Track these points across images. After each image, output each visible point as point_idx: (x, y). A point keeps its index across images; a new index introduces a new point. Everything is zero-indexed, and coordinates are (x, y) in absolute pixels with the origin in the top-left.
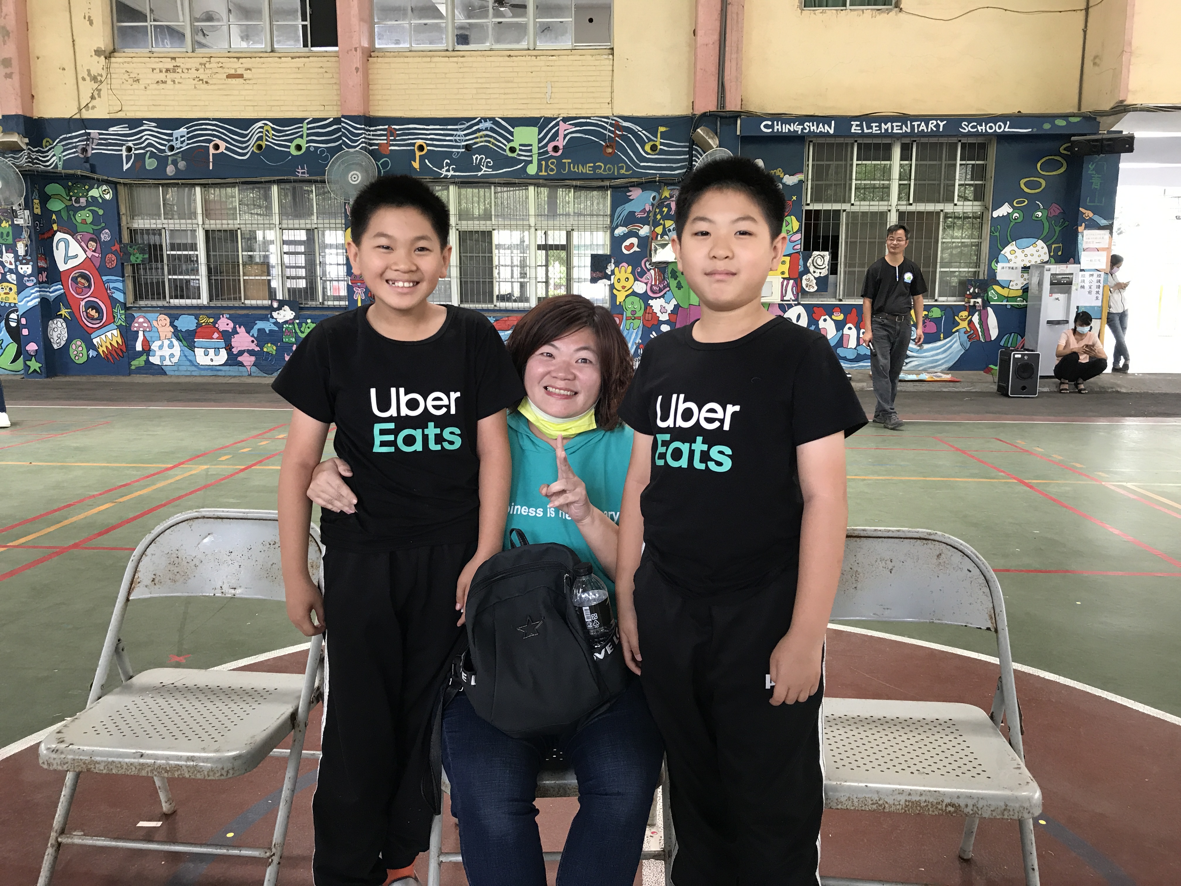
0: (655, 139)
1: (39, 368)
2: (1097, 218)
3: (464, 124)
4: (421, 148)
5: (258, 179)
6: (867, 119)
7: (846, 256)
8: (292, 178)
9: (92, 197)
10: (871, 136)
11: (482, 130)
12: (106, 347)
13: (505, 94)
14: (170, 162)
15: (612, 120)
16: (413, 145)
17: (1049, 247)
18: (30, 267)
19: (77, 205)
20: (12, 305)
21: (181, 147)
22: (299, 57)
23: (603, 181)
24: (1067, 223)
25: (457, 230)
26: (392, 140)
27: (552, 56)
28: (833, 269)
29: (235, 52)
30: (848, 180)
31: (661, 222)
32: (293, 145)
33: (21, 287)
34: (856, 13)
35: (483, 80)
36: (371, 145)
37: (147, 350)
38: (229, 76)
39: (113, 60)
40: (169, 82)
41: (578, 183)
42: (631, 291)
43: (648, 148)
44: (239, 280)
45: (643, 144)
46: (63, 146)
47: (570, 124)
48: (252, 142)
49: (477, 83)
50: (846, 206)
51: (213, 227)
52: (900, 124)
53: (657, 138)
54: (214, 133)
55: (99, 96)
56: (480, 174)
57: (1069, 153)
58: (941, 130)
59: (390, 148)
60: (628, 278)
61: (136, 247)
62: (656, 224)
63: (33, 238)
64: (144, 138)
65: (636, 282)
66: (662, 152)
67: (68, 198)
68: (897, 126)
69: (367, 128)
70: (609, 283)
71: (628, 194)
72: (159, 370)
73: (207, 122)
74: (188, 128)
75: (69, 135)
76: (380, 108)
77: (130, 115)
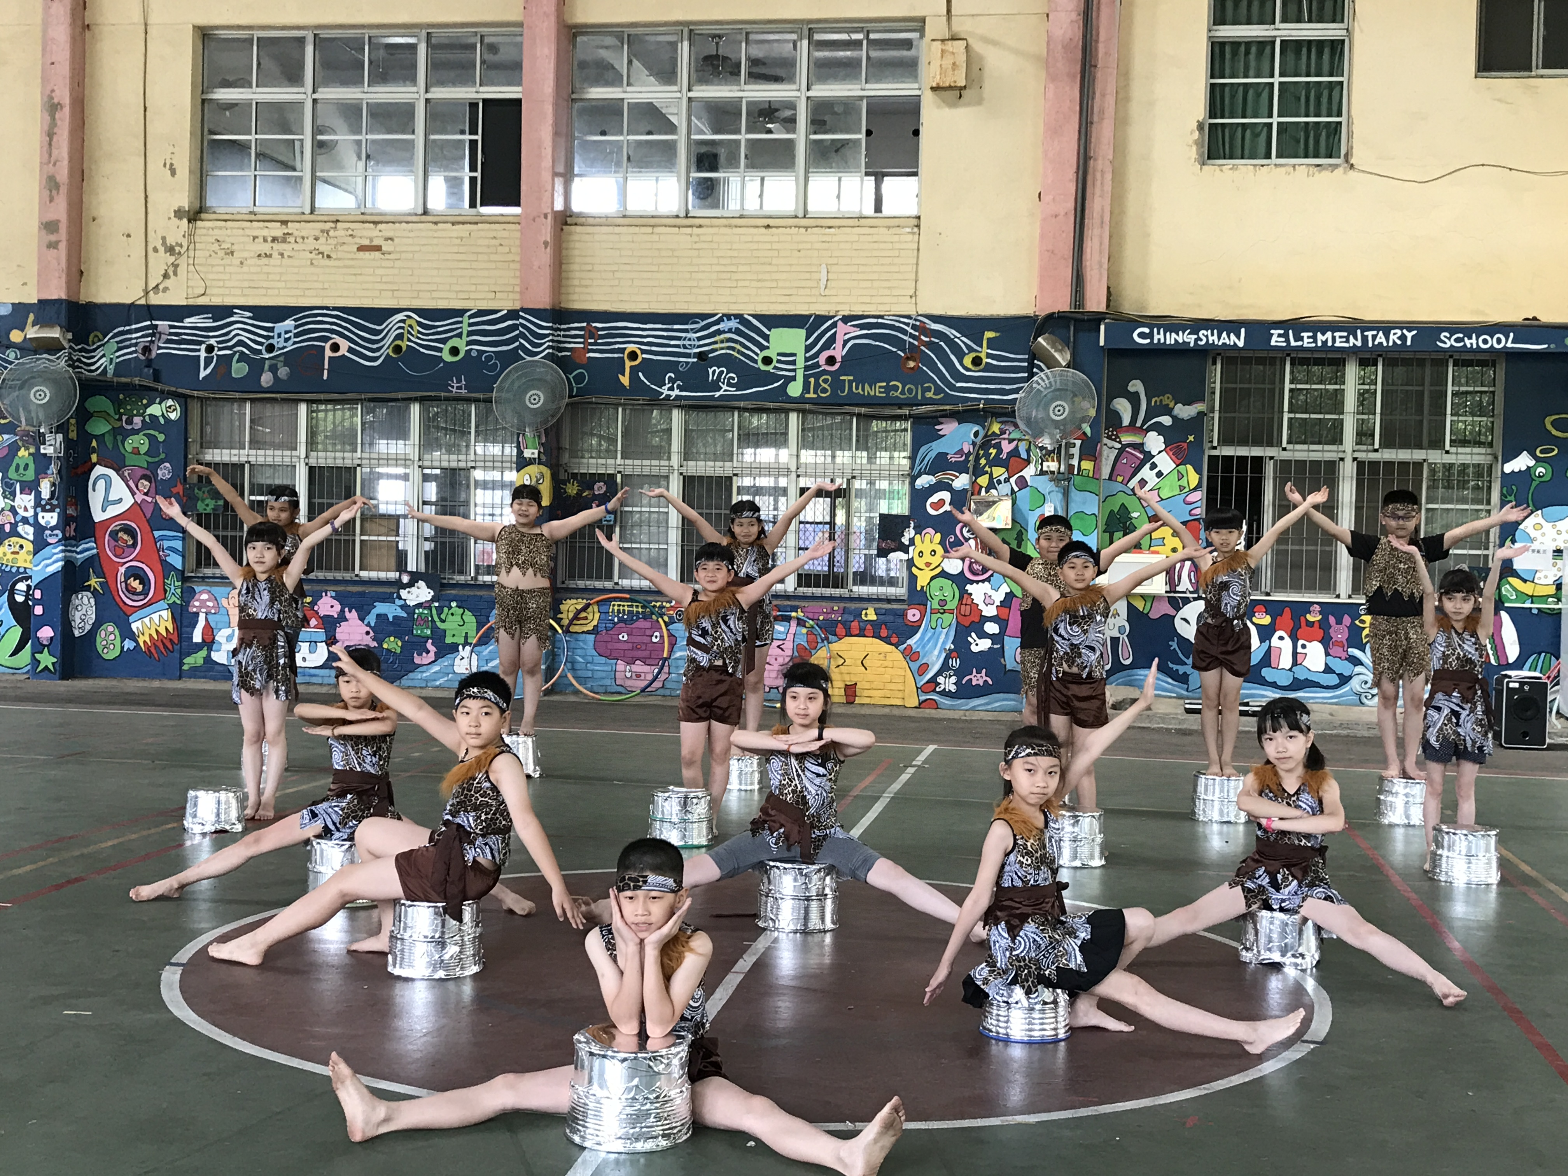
0: (979, 349)
1: (53, 664)
3: (698, 323)
4: (633, 356)
5: (393, 395)
6: (1296, 326)
8: (443, 394)
9: (150, 415)
10: (1301, 349)
11: (724, 332)
12: (150, 635)
13: (759, 281)
14: (266, 367)
15: (916, 320)
16: (622, 351)
18: (55, 515)
19: (129, 427)
20: (22, 570)
21: (284, 347)
22: (463, 223)
23: (900, 408)
25: (681, 474)
26: (591, 344)
27: (830, 227)
29: (372, 214)
30: (1275, 413)
32: (446, 348)
33: (40, 544)
34: (1283, 169)
35: (728, 261)
36: (561, 350)
37: (209, 642)
38: (361, 248)
39: (199, 224)
40: (275, 255)
41: (863, 410)
42: (939, 570)
43: (967, 361)
44: (354, 541)
45: (960, 357)
46: (118, 342)
47: (854, 326)
48: (388, 341)
49: (718, 264)
50: (1274, 452)
51: (322, 463)
52: (1345, 334)
53: (981, 347)
54: (334, 327)
55: (175, 274)
56: (717, 394)
58: (1409, 343)
59: (588, 355)
60: (934, 551)
62: (978, 472)
63: (64, 472)
64: (233, 333)
65: (948, 557)
66: (989, 368)
67: (117, 417)
68: (1341, 337)
69: (557, 326)
70: (904, 557)
71: (937, 427)
72: (225, 673)
73: (325, 311)
74: (295, 320)
75: (128, 328)
76: (575, 297)
77: (216, 301)
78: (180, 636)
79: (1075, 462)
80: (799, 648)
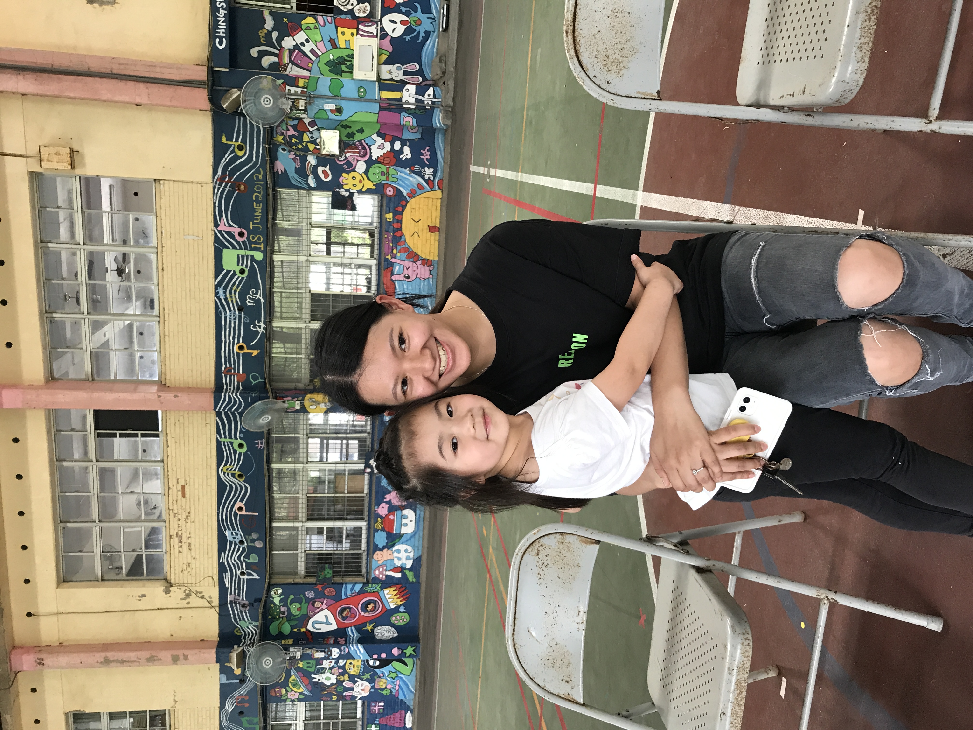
0: (233, 146)
1: (412, 647)
3: (221, 311)
4: (241, 348)
5: (266, 476)
8: (265, 452)
9: (280, 602)
11: (226, 296)
12: (397, 598)
13: (195, 275)
14: (252, 544)
15: (216, 184)
16: (238, 354)
18: (333, 650)
19: (286, 613)
20: (363, 663)
21: (241, 535)
22: (167, 441)
23: (269, 195)
25: (309, 322)
26: (235, 371)
27: (162, 233)
29: (164, 490)
32: (239, 450)
33: (349, 656)
35: (184, 293)
36: (238, 388)
37: (401, 569)
38: (184, 496)
39: (173, 581)
40: (189, 541)
41: (270, 216)
42: (363, 175)
43: (240, 153)
44: (348, 497)
45: (237, 158)
46: (240, 620)
47: (220, 220)
48: (236, 481)
49: (186, 298)
51: (305, 515)
53: (231, 145)
54: (229, 510)
55: (202, 592)
56: (262, 301)
59: (241, 373)
60: (353, 177)
61: (319, 573)
62: (306, 149)
63: (310, 646)
64: (234, 562)
65: (356, 170)
66: (244, 140)
67: (281, 619)
69: (224, 390)
70: (356, 195)
71: (280, 173)
72: (417, 561)
73: (220, 515)
74: (225, 530)
75: (232, 616)
76: (208, 380)
77: (216, 571)
78: (397, 584)
79: (299, 90)
80: (408, 258)
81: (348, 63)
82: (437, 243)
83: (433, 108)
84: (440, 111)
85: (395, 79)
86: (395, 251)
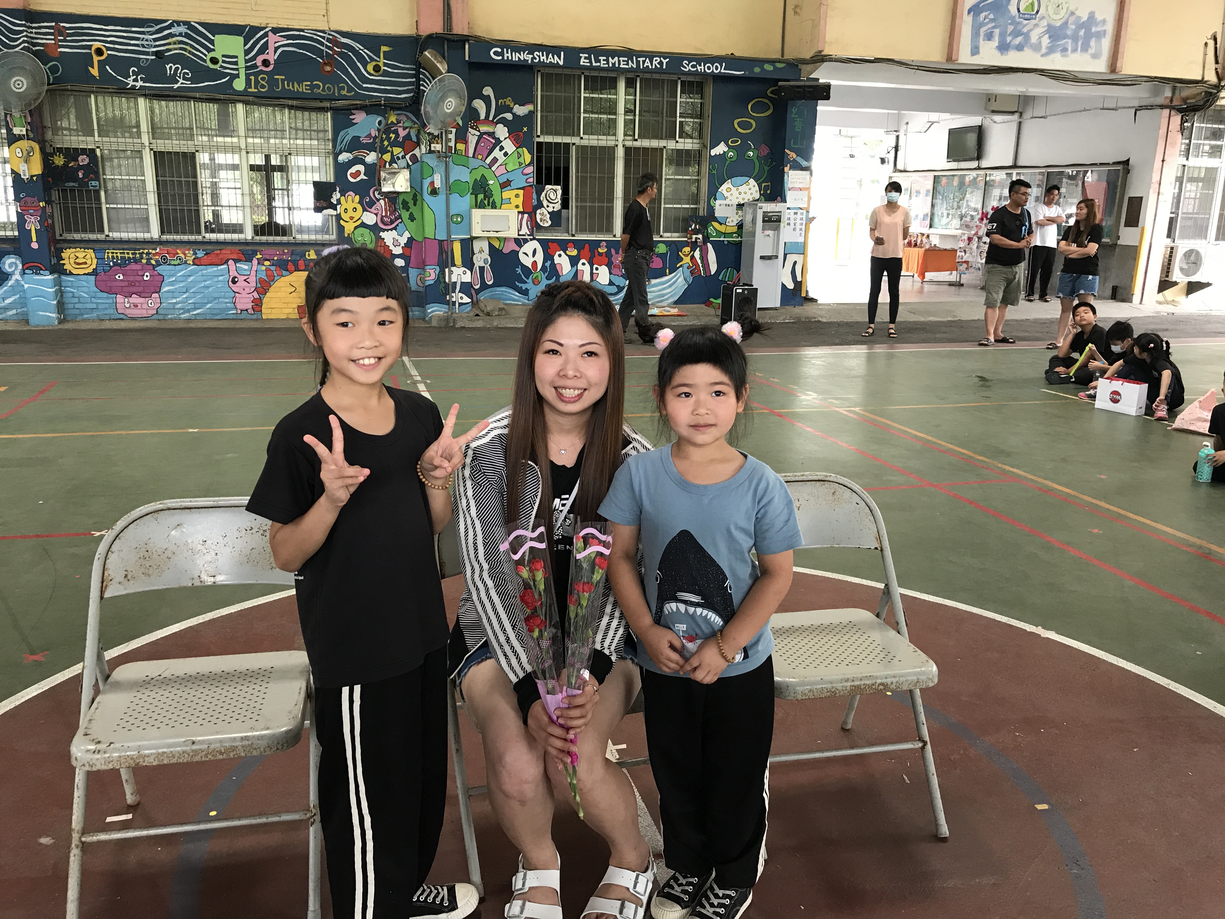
0: (378, 59)
2: (799, 159)
3: (153, 27)
4: (99, 52)
6: (595, 52)
7: (576, 190)
10: (599, 69)
11: (175, 35)
15: (329, 34)
16: (89, 47)
17: (760, 186)
23: (321, 102)
24: (774, 163)
25: (151, 149)
26: (61, 41)
28: (565, 204)
30: (576, 113)
31: (389, 148)
36: (36, 44)
41: (295, 103)
42: (359, 222)
43: (370, 68)
45: (365, 65)
47: (281, 36)
50: (576, 140)
52: (626, 59)
53: (380, 58)
56: (176, 86)
57: (776, 97)
58: (664, 67)
59: (59, 50)
60: (355, 208)
62: (383, 151)
65: (365, 213)
66: (386, 74)
68: (623, 61)
69: (29, 24)
70: (334, 213)
71: (351, 117)
76: (43, 1)
79: (452, 144)
80: (261, 281)
81: (486, 202)
82: (284, 317)
83: (447, 303)
84: (445, 312)
85: (475, 257)
86: (267, 263)
